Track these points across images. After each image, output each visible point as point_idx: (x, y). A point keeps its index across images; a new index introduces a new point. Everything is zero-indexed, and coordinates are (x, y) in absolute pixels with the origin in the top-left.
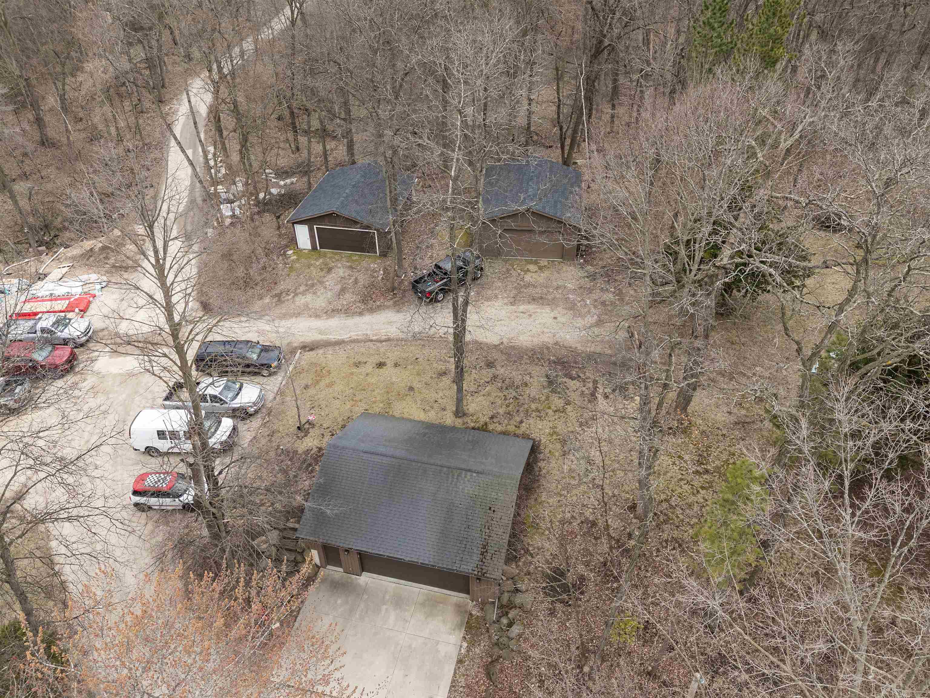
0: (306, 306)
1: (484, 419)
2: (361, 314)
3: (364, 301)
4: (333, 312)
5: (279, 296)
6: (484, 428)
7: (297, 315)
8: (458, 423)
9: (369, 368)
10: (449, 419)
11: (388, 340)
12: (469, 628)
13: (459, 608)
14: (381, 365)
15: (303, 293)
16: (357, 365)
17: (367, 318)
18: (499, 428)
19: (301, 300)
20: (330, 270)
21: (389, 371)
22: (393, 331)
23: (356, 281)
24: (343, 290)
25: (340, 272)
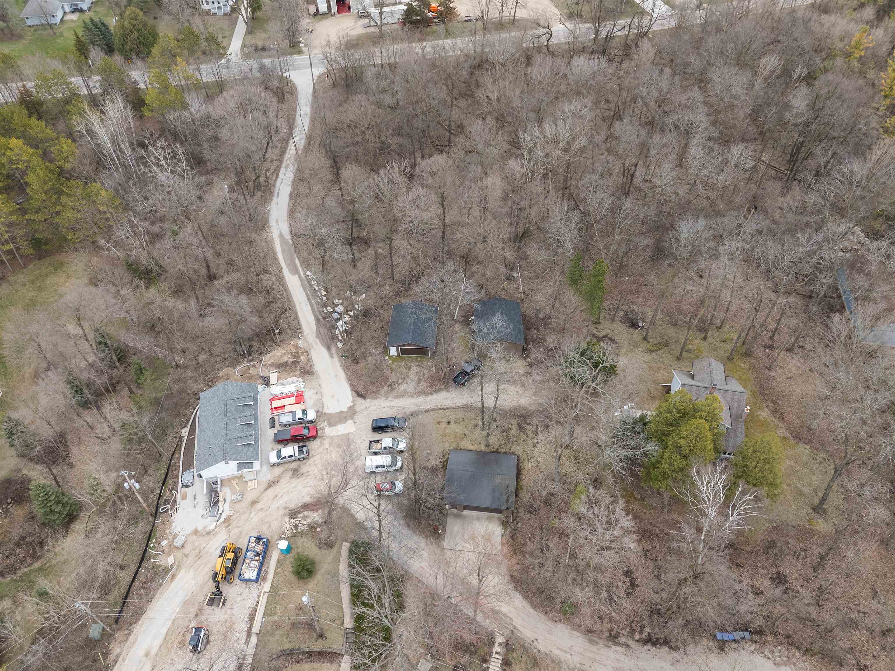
0: (405, 390)
1: (497, 447)
2: (431, 394)
3: (431, 386)
4: (419, 393)
5: (390, 385)
6: (497, 452)
7: (402, 396)
8: (487, 450)
9: (444, 424)
10: (483, 448)
11: (448, 408)
12: (503, 525)
13: (499, 519)
14: (449, 423)
15: (402, 383)
16: (439, 423)
17: (435, 396)
18: (503, 451)
19: (402, 387)
20: (410, 368)
21: (453, 426)
22: (449, 403)
23: (424, 375)
24: (419, 380)
25: (415, 369)
